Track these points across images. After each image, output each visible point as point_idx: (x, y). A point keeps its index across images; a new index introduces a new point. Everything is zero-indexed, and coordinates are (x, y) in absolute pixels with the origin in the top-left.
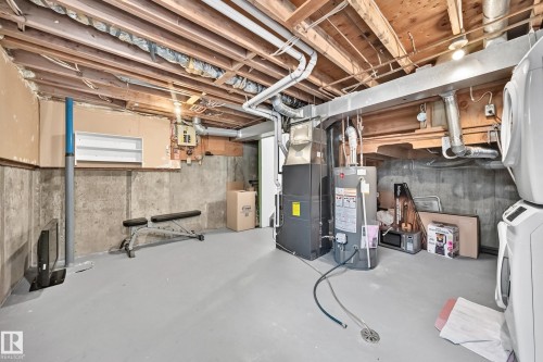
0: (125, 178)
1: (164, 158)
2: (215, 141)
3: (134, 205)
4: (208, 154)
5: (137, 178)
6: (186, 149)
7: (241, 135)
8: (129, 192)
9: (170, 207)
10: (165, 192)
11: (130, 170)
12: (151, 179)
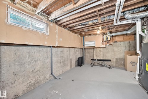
0: (93, 50)
1: (101, 45)
2: (118, 37)
3: (95, 56)
4: (116, 42)
5: (95, 50)
6: (107, 41)
7: (129, 32)
8: (94, 53)
9: (103, 58)
10: (102, 53)
11: (94, 48)
12: (98, 50)
